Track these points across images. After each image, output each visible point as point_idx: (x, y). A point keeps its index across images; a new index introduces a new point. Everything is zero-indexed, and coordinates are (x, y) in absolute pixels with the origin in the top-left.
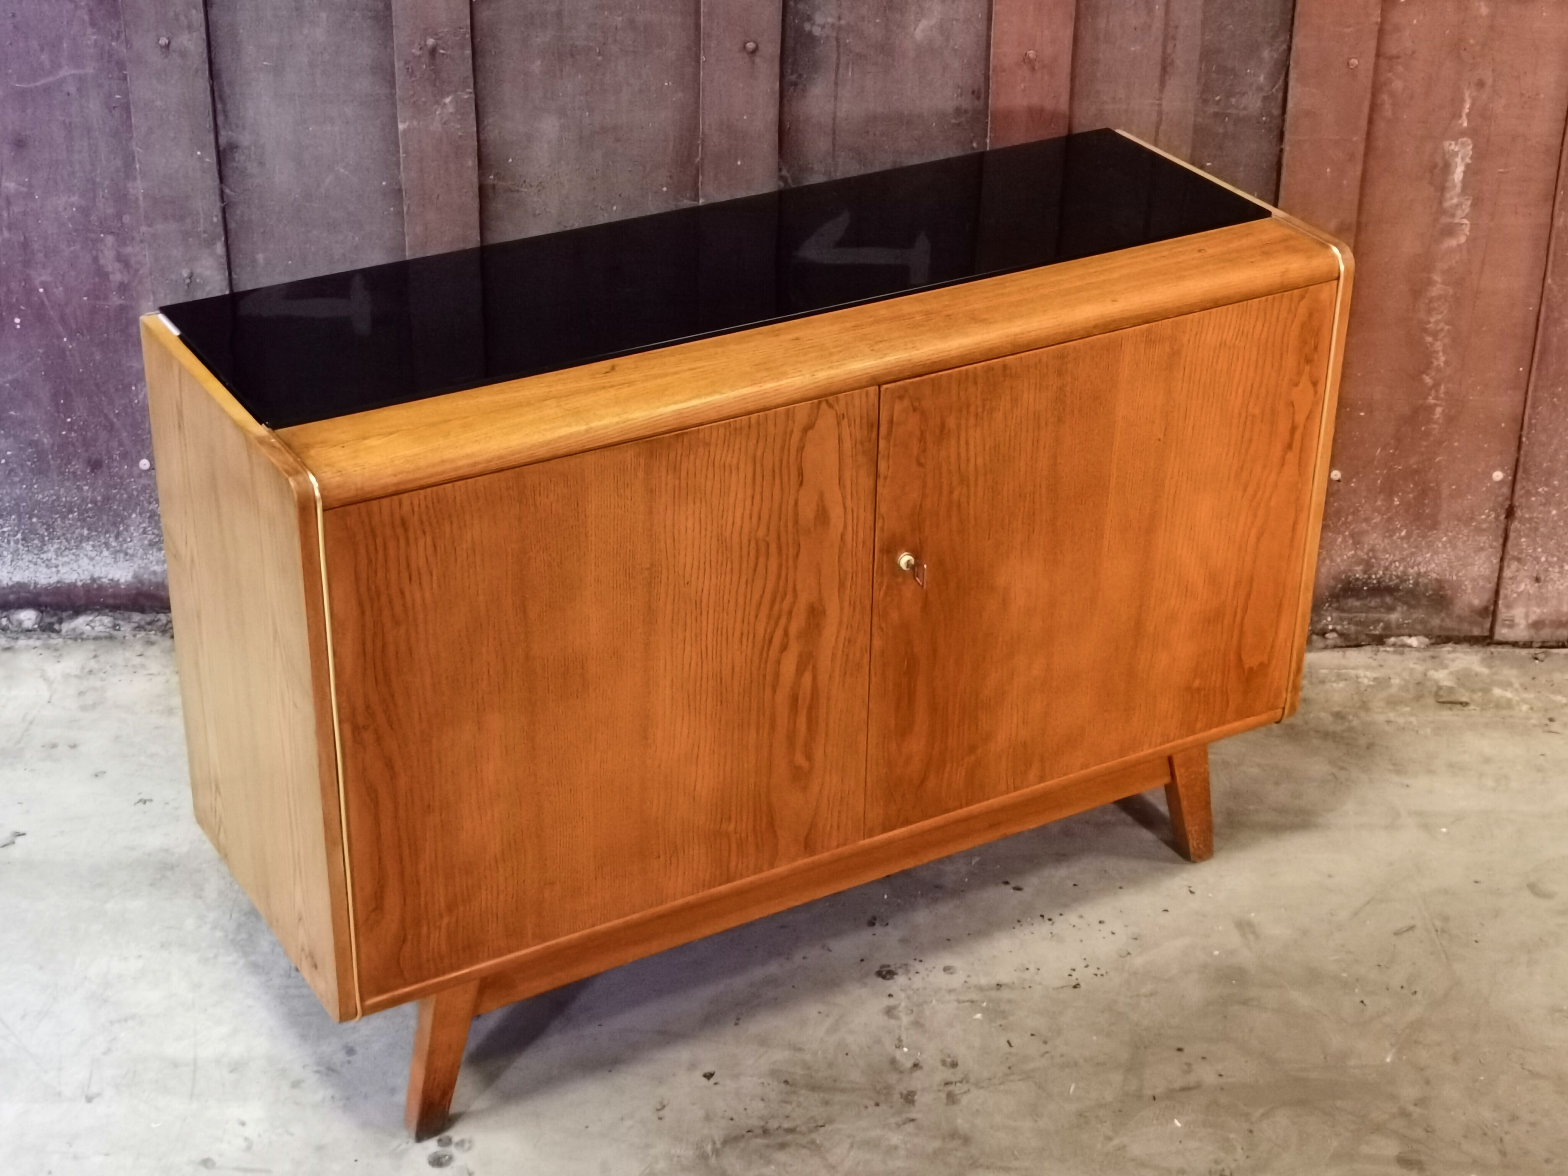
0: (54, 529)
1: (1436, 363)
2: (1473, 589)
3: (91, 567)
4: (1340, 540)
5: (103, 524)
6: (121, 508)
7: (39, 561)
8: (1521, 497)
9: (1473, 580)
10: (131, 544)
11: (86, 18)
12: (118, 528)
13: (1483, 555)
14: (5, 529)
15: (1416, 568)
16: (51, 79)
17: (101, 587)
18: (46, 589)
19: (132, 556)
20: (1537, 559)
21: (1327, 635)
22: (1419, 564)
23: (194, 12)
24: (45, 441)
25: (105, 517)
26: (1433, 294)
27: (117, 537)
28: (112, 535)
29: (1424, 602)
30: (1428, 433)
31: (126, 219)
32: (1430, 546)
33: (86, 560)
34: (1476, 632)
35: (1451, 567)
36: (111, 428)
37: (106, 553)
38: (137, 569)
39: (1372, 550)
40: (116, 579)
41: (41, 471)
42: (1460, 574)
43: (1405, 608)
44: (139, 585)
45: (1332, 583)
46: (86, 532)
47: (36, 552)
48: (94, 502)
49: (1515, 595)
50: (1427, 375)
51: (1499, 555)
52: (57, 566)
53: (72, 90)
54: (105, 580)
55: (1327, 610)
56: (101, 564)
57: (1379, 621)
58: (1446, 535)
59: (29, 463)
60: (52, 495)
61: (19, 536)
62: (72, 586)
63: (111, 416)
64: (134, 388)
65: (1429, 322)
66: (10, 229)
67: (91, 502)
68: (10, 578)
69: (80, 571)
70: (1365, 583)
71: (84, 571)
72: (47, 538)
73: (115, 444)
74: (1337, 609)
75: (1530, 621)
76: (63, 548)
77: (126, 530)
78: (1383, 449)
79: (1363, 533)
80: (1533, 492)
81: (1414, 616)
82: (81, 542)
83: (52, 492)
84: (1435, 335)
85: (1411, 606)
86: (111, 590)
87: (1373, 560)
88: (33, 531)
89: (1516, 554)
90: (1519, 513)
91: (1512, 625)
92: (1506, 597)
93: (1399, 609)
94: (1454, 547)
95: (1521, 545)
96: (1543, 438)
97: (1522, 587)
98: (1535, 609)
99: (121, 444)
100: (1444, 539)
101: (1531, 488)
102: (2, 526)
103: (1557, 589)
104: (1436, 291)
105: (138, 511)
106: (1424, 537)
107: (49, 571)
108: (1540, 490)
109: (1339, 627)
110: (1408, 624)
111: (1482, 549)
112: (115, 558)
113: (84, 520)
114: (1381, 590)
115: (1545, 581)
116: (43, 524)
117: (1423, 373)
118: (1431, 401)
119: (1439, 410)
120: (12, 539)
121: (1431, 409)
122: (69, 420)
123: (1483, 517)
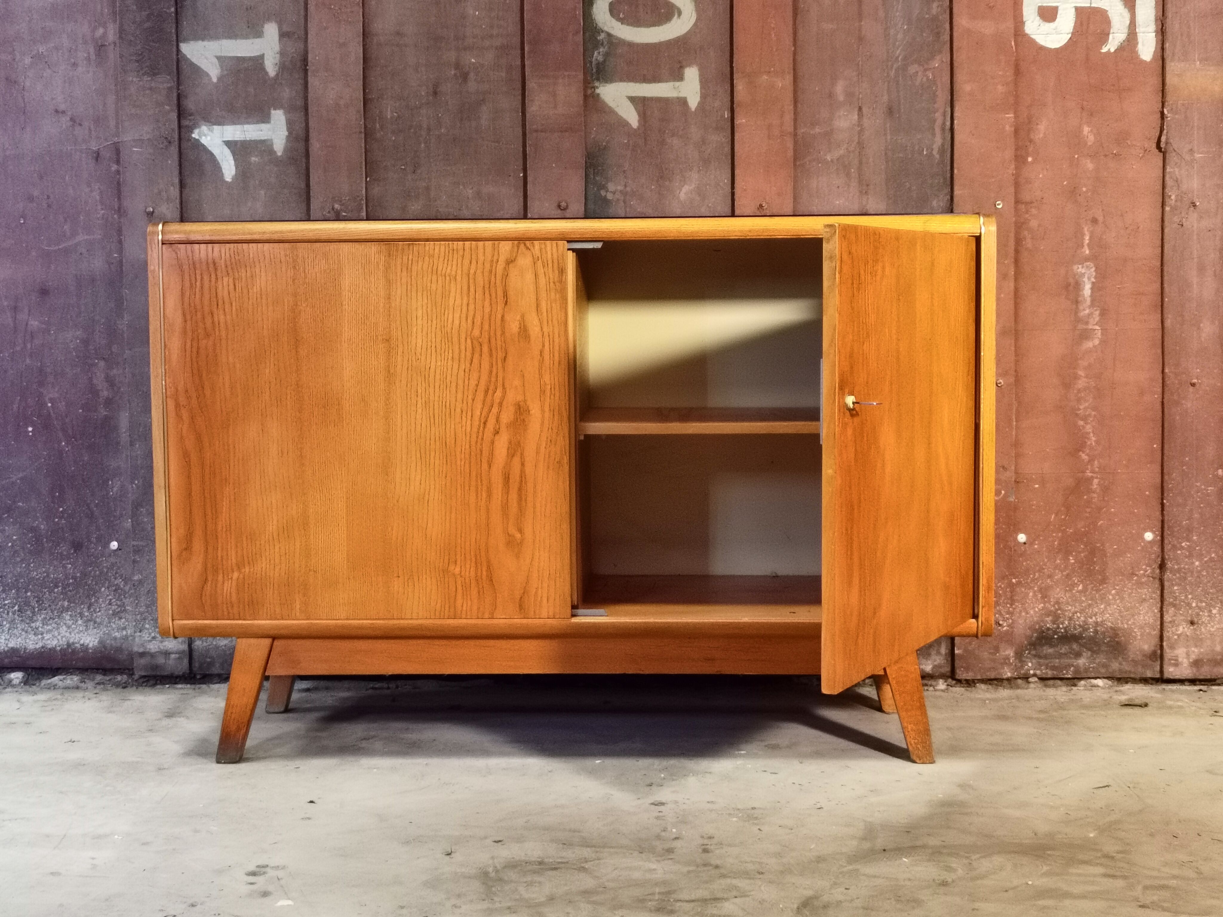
0: (43, 601)
1: (1089, 443)
2: (1142, 635)
3: (68, 634)
4: (1031, 594)
5: (80, 597)
6: (94, 583)
7: (30, 629)
8: (1170, 550)
9: (1141, 627)
10: (99, 614)
11: (98, 198)
12: (90, 599)
13: (1146, 605)
14: (6, 602)
15: (1094, 618)
16: (70, 243)
17: (74, 651)
18: (33, 653)
19: (100, 624)
20: (1189, 605)
21: (1030, 680)
22: (1095, 615)
23: (172, 188)
24: (42, 527)
25: (81, 591)
26: (1080, 387)
27: (89, 608)
28: (86, 606)
29: (1104, 648)
30: (1089, 502)
31: (115, 348)
32: (1103, 598)
33: (64, 627)
34: (1149, 674)
35: (1122, 617)
36: (91, 516)
37: (80, 622)
38: (102, 636)
39: (1057, 603)
40: (86, 644)
41: (37, 552)
42: (1130, 623)
43: (1089, 653)
44: (103, 649)
45: (1029, 632)
46: (66, 603)
47: (28, 621)
48: (74, 578)
49: (1176, 637)
50: (1083, 452)
51: (1159, 605)
52: (42, 634)
53: (84, 251)
54: (78, 645)
55: (1027, 657)
56: (77, 631)
57: (1070, 666)
58: (1115, 589)
59: (29, 546)
60: (44, 572)
61: (16, 608)
62: (53, 650)
63: (92, 506)
64: (110, 483)
65: (1079, 409)
66: (31, 356)
67: (72, 578)
68: (7, 644)
69: (59, 637)
70: (1055, 633)
71: (62, 637)
72: (36, 609)
73: (93, 528)
74: (1035, 656)
75: (1191, 660)
76: (48, 618)
77: (96, 601)
78: (1057, 515)
79: (1048, 588)
80: (1178, 545)
81: (1097, 661)
82: (62, 612)
83: (44, 569)
84: (1085, 419)
85: (1093, 652)
86: (82, 654)
87: (1059, 612)
88: (27, 603)
89: (1171, 600)
90: (1169, 565)
91: (1176, 665)
92: (1169, 638)
93: (1084, 654)
94: (1122, 599)
95: (1175, 593)
96: (1180, 500)
97: (1181, 630)
98: (1193, 649)
99: (98, 529)
100: (1113, 592)
101: (1175, 542)
102: (4, 600)
103: (1210, 631)
104: (1081, 383)
105: (106, 585)
106: (1098, 591)
107: (36, 638)
108: (1183, 544)
109: (1038, 672)
110: (1093, 668)
111: (1144, 600)
112: (87, 626)
113: (66, 593)
114: (1068, 638)
115: (1198, 623)
116: (35, 597)
117: (1079, 451)
118: (1089, 474)
119: (1096, 481)
120: (11, 610)
121: (1090, 480)
122: (61, 509)
123: (1142, 572)
